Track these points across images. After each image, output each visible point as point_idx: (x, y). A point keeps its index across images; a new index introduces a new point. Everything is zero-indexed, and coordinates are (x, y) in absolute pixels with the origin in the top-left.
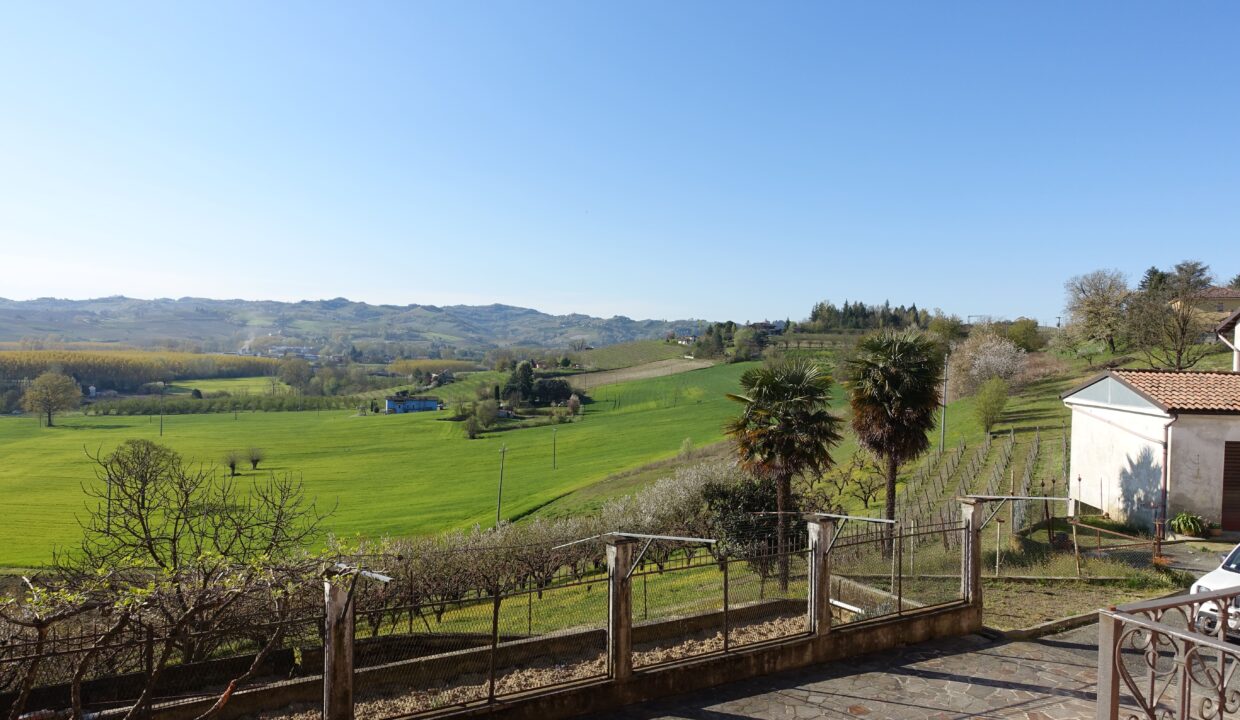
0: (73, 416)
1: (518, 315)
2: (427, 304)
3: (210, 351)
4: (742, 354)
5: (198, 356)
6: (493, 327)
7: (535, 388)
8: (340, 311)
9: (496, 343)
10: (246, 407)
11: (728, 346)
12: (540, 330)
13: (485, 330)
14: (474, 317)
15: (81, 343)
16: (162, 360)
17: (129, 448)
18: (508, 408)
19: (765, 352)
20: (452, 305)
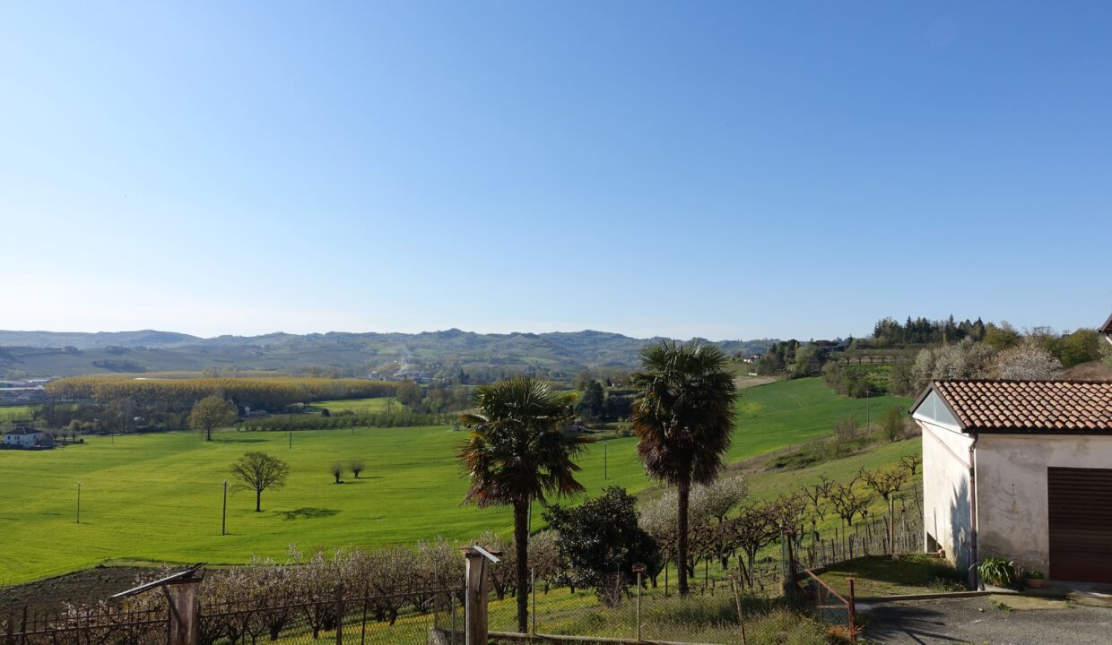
0: (228, 432)
1: (606, 339)
2: (526, 332)
3: (347, 376)
4: (802, 370)
5: (336, 381)
6: (585, 350)
7: (604, 405)
8: (453, 340)
9: (585, 365)
10: (363, 424)
11: (791, 363)
12: (626, 352)
13: (578, 354)
14: (567, 342)
15: (249, 372)
16: (304, 385)
17: (248, 459)
18: (579, 424)
19: (824, 368)
20: (548, 332)
